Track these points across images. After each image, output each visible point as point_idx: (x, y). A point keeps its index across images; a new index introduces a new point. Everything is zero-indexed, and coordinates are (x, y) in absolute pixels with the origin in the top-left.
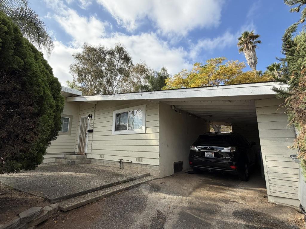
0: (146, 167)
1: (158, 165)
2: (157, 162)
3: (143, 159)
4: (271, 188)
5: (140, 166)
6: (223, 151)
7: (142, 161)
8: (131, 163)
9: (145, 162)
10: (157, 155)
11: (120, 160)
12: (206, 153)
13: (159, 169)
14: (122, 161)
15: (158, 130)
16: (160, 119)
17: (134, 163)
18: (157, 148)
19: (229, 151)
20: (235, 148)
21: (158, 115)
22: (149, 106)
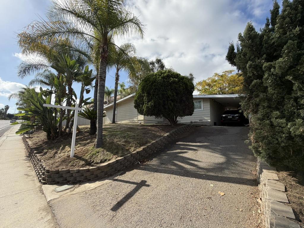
0: (204, 123)
1: (210, 121)
5: (201, 123)
6: (235, 115)
7: (202, 120)
10: (209, 118)
13: (210, 123)
14: (192, 122)
17: (198, 122)
21: (209, 103)
22: (205, 100)
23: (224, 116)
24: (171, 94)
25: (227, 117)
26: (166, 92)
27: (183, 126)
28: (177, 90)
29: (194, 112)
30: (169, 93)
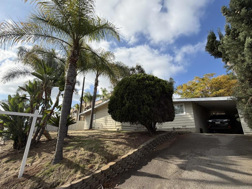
0: (188, 129)
1: (195, 127)
2: (194, 127)
3: (186, 126)
4: (244, 130)
5: (185, 129)
6: (224, 121)
7: (186, 127)
8: (180, 128)
9: (187, 127)
10: (194, 124)
11: (173, 128)
12: (216, 123)
13: (195, 129)
14: (174, 128)
15: (193, 113)
16: (193, 109)
17: (181, 128)
18: (193, 121)
19: (227, 121)
20: (229, 119)
21: (192, 107)
22: (186, 103)
23: (210, 121)
24: (147, 97)
25: (215, 122)
26: (142, 95)
27: (163, 134)
28: (153, 93)
29: (175, 118)
30: (145, 96)
